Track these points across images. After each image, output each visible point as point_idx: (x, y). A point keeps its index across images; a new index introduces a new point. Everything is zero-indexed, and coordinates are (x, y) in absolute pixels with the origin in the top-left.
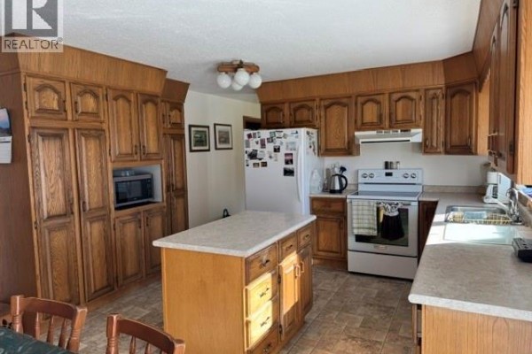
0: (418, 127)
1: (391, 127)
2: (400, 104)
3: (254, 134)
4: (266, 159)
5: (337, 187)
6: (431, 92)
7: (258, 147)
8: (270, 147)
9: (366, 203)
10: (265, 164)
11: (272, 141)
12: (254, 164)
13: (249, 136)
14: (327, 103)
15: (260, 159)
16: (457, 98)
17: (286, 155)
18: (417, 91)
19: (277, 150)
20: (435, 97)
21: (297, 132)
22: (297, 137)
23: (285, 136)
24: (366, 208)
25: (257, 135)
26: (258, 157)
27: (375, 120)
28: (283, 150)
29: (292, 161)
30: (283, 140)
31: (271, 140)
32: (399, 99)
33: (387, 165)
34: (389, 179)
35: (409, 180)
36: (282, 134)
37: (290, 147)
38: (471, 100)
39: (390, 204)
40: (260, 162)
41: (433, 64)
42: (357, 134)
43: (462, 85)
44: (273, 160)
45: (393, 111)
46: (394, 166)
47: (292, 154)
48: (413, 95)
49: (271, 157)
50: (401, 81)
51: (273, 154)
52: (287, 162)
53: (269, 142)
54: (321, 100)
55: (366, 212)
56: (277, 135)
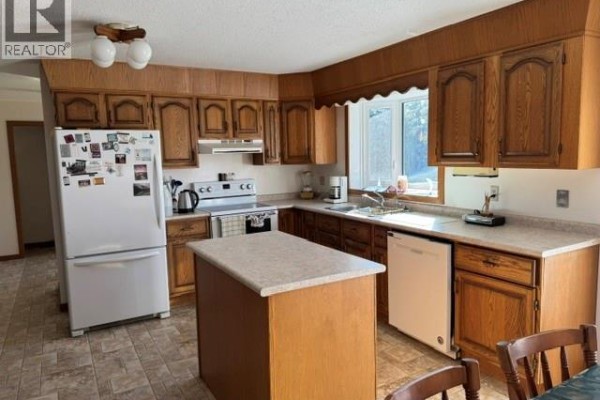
0: (259, 137)
1: (234, 136)
2: (243, 113)
3: (78, 136)
4: (103, 173)
5: (189, 206)
6: (269, 105)
7: (87, 156)
8: (108, 156)
9: (236, 219)
10: (100, 182)
11: (112, 148)
12: (80, 182)
13: (69, 139)
14: (162, 101)
15: (91, 174)
16: (294, 113)
17: (136, 167)
18: (257, 101)
19: (120, 160)
20: (272, 109)
21: (151, 137)
22: (151, 143)
23: (133, 141)
24: (236, 223)
25: (84, 139)
26: (87, 171)
27: (220, 127)
28: (131, 160)
29: (145, 176)
30: (130, 146)
31: (109, 146)
32: (242, 108)
33: (221, 177)
34: (228, 192)
35: (246, 192)
36: (128, 138)
37: (142, 155)
38: (308, 116)
39: (259, 216)
40: (91, 179)
41: (270, 76)
42: (201, 141)
43: (300, 101)
44: (114, 174)
45: (237, 119)
46: (228, 177)
47: (145, 166)
48: (254, 105)
49: (111, 171)
50: (242, 90)
51: (115, 166)
52: (138, 177)
53: (106, 148)
54: (153, 97)
55: (235, 228)
56: (120, 138)
